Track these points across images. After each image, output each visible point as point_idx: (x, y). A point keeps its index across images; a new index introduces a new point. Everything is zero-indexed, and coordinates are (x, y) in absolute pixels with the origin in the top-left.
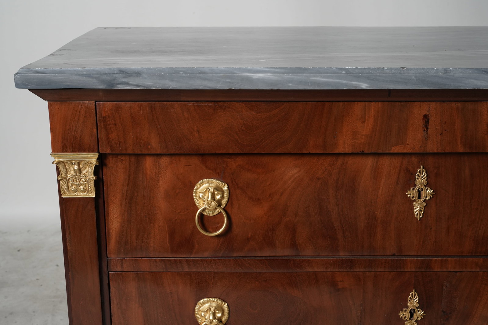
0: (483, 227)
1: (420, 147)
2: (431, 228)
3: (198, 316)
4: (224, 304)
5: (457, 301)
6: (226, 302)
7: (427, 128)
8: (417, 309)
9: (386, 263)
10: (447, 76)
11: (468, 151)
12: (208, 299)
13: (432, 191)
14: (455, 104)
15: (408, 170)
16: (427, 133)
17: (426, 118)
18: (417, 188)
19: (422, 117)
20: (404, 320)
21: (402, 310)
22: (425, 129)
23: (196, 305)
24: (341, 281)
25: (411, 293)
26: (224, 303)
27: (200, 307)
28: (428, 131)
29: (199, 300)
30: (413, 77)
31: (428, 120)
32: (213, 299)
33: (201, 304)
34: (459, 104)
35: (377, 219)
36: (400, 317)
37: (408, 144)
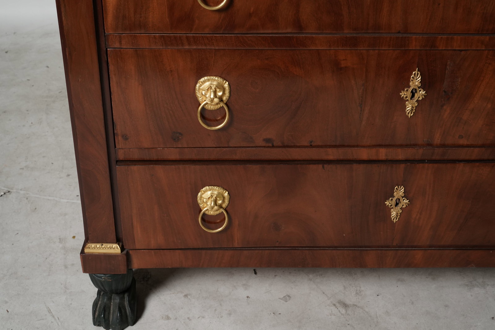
0: (492, 4)
2: (439, 4)
3: (198, 95)
4: (225, 83)
5: (460, 81)
6: (226, 81)
8: (419, 89)
9: (390, 40)
12: (209, 78)
20: (405, 100)
21: (404, 90)
23: (196, 83)
24: (344, 60)
25: (414, 73)
26: (225, 81)
27: (201, 86)
29: (200, 79)
32: (214, 78)
33: (202, 82)
36: (402, 97)
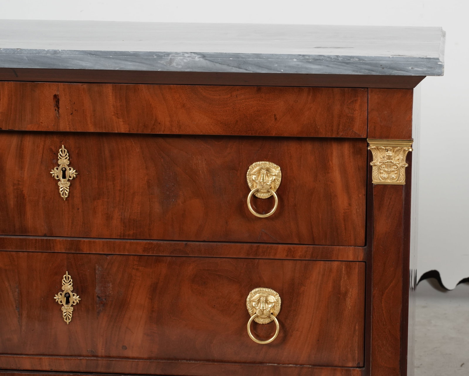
0: (128, 210)
1: (54, 126)
2: (78, 209)
5: (111, 286)
7: (58, 108)
8: (72, 293)
9: (36, 242)
10: (55, 57)
11: (98, 130)
13: (75, 171)
14: (82, 86)
15: (51, 150)
16: (59, 113)
17: (56, 98)
18: (60, 168)
19: (52, 97)
20: (60, 305)
21: (57, 294)
22: (57, 109)
25: (64, 276)
28: (59, 111)
30: (25, 57)
31: (58, 100)
34: (85, 86)
35: (25, 198)
36: (56, 301)
37: (42, 123)
